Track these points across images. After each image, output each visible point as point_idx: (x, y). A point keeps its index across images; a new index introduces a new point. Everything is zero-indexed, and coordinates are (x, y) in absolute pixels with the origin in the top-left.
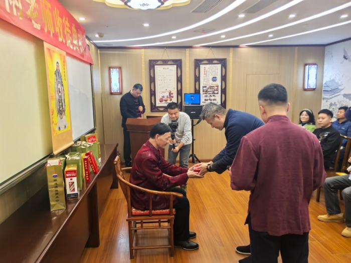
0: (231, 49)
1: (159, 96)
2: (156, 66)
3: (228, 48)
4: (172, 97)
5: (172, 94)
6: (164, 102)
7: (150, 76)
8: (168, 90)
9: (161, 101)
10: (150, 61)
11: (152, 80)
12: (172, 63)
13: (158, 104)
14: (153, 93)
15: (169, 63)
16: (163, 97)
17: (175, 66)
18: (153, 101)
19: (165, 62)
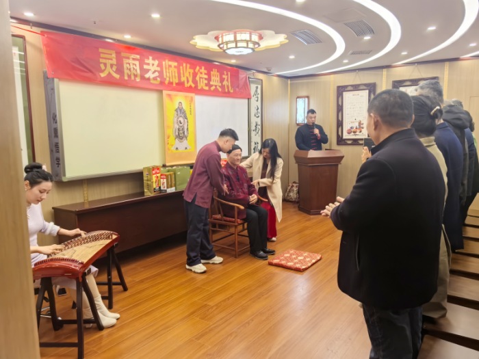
0: (447, 64)
1: (346, 127)
2: (344, 93)
3: (443, 63)
4: (363, 128)
5: (363, 124)
6: (352, 134)
7: (338, 105)
8: (358, 120)
9: (349, 133)
10: (338, 87)
11: (340, 109)
12: (365, 87)
13: (346, 136)
14: (340, 124)
15: (361, 88)
16: (352, 128)
17: (367, 91)
18: (340, 133)
19: (356, 88)
